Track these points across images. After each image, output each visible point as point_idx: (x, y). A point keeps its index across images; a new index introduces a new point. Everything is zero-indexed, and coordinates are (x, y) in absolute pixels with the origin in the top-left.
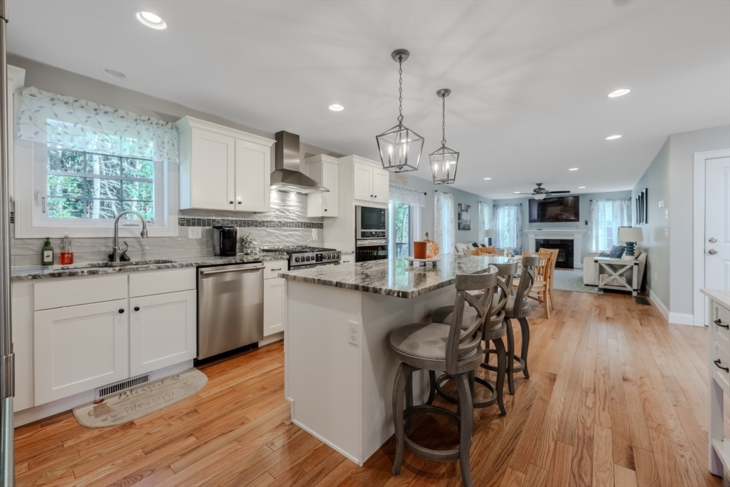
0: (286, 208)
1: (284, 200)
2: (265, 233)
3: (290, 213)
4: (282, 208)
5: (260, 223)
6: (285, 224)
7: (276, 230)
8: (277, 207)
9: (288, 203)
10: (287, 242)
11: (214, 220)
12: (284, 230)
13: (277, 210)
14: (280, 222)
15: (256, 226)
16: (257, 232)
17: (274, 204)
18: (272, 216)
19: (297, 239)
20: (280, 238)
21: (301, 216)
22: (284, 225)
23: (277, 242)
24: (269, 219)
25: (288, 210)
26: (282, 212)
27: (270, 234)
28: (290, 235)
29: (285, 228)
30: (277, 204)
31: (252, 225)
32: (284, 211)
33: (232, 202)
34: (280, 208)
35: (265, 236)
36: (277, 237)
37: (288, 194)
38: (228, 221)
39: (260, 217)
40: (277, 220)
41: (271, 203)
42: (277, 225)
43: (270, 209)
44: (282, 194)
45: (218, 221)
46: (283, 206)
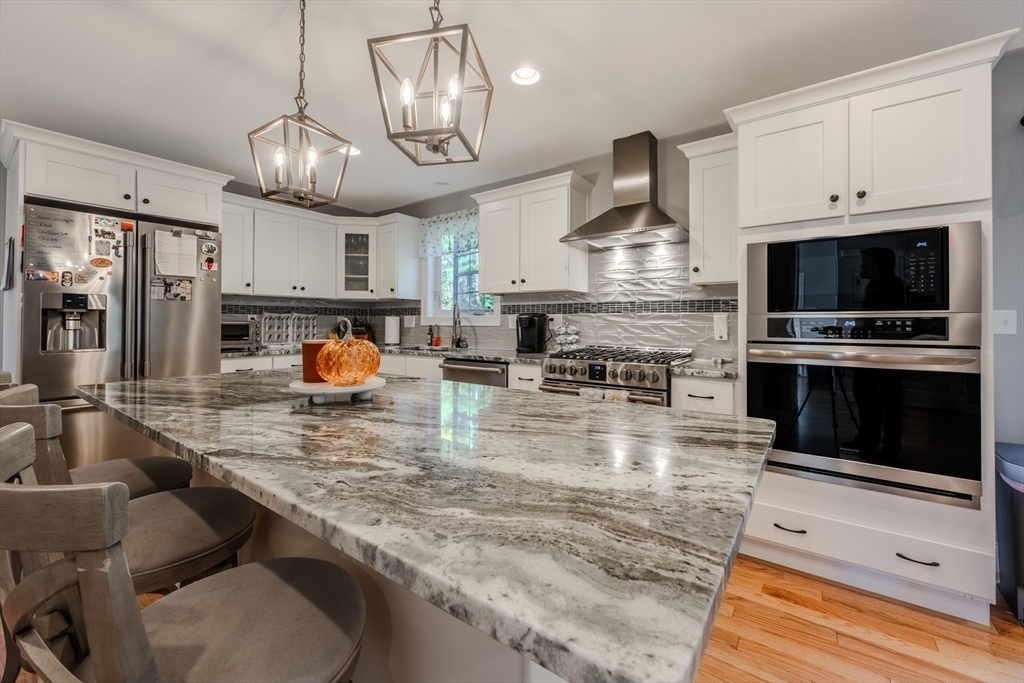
0: (645, 275)
1: (639, 263)
2: (602, 323)
3: (654, 284)
4: (637, 276)
5: (594, 306)
6: (646, 306)
7: (624, 316)
8: (625, 277)
9: (649, 266)
11: (524, 306)
12: (641, 318)
13: (626, 281)
14: (632, 303)
15: (588, 311)
16: (588, 321)
17: (620, 272)
18: (615, 293)
19: (670, 336)
20: (632, 332)
21: (681, 287)
22: (640, 307)
23: (626, 338)
24: (611, 298)
25: (648, 280)
26: (637, 284)
27: (611, 325)
28: (656, 327)
29: (644, 313)
30: (626, 271)
31: (582, 310)
32: (641, 281)
33: (514, 282)
34: (632, 277)
35: (603, 328)
36: (625, 330)
37: (649, 249)
38: (549, 306)
39: (594, 297)
40: (626, 300)
41: (614, 272)
42: (626, 309)
43: (611, 282)
44: (634, 250)
45: (538, 306)
46: (639, 272)
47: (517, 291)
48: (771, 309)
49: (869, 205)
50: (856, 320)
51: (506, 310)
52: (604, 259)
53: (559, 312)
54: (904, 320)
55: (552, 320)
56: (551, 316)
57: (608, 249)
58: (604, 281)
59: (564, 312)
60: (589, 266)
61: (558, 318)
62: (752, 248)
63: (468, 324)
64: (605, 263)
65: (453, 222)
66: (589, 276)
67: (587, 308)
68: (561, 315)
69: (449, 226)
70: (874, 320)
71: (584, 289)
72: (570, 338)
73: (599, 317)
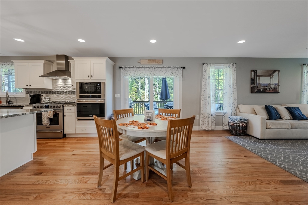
1: (65, 83)
2: (56, 96)
5: (54, 92)
7: (62, 95)
8: (62, 86)
9: (67, 84)
10: (67, 100)
11: (33, 92)
12: (65, 95)
13: (62, 87)
14: (63, 92)
16: (53, 96)
17: (60, 84)
18: (59, 89)
22: (65, 93)
23: (62, 99)
24: (58, 91)
25: (67, 87)
27: (58, 96)
28: (69, 97)
30: (62, 84)
31: (51, 93)
32: (65, 87)
33: (27, 86)
34: (63, 86)
35: (56, 97)
36: (62, 97)
37: (67, 80)
38: (41, 92)
39: (54, 90)
40: (62, 91)
41: (59, 84)
42: (62, 93)
43: (58, 87)
44: (64, 80)
45: (38, 92)
46: (65, 85)
47: (29, 88)
48: (80, 94)
49: (93, 78)
50: (91, 95)
51: (27, 93)
52: (56, 81)
53: (44, 93)
54: (97, 95)
55: (42, 95)
56: (42, 94)
57: (57, 79)
58: (56, 86)
59: (46, 93)
60: (53, 83)
61: (44, 95)
62: (77, 83)
63: (13, 97)
64: (57, 82)
65: (5, 65)
66: (53, 85)
67: (52, 93)
68: (45, 94)
69: (3, 66)
70: (93, 95)
71: (51, 88)
72: (46, 100)
73: (55, 95)
